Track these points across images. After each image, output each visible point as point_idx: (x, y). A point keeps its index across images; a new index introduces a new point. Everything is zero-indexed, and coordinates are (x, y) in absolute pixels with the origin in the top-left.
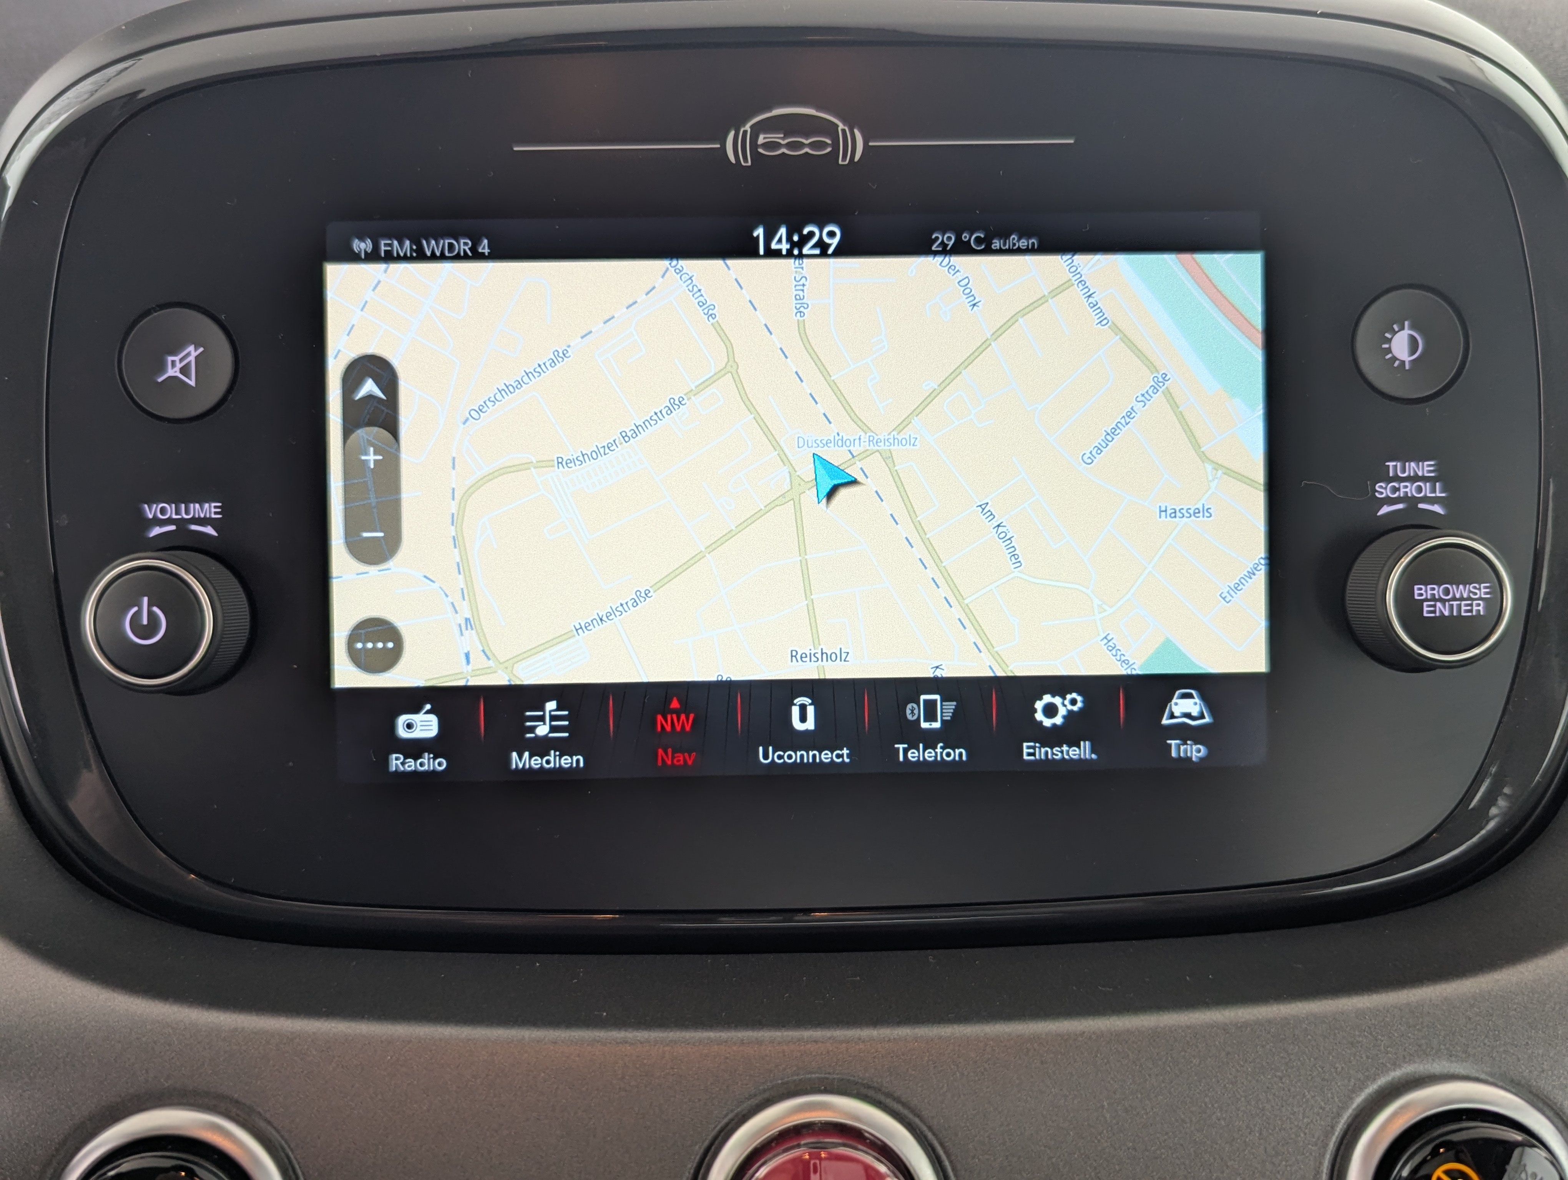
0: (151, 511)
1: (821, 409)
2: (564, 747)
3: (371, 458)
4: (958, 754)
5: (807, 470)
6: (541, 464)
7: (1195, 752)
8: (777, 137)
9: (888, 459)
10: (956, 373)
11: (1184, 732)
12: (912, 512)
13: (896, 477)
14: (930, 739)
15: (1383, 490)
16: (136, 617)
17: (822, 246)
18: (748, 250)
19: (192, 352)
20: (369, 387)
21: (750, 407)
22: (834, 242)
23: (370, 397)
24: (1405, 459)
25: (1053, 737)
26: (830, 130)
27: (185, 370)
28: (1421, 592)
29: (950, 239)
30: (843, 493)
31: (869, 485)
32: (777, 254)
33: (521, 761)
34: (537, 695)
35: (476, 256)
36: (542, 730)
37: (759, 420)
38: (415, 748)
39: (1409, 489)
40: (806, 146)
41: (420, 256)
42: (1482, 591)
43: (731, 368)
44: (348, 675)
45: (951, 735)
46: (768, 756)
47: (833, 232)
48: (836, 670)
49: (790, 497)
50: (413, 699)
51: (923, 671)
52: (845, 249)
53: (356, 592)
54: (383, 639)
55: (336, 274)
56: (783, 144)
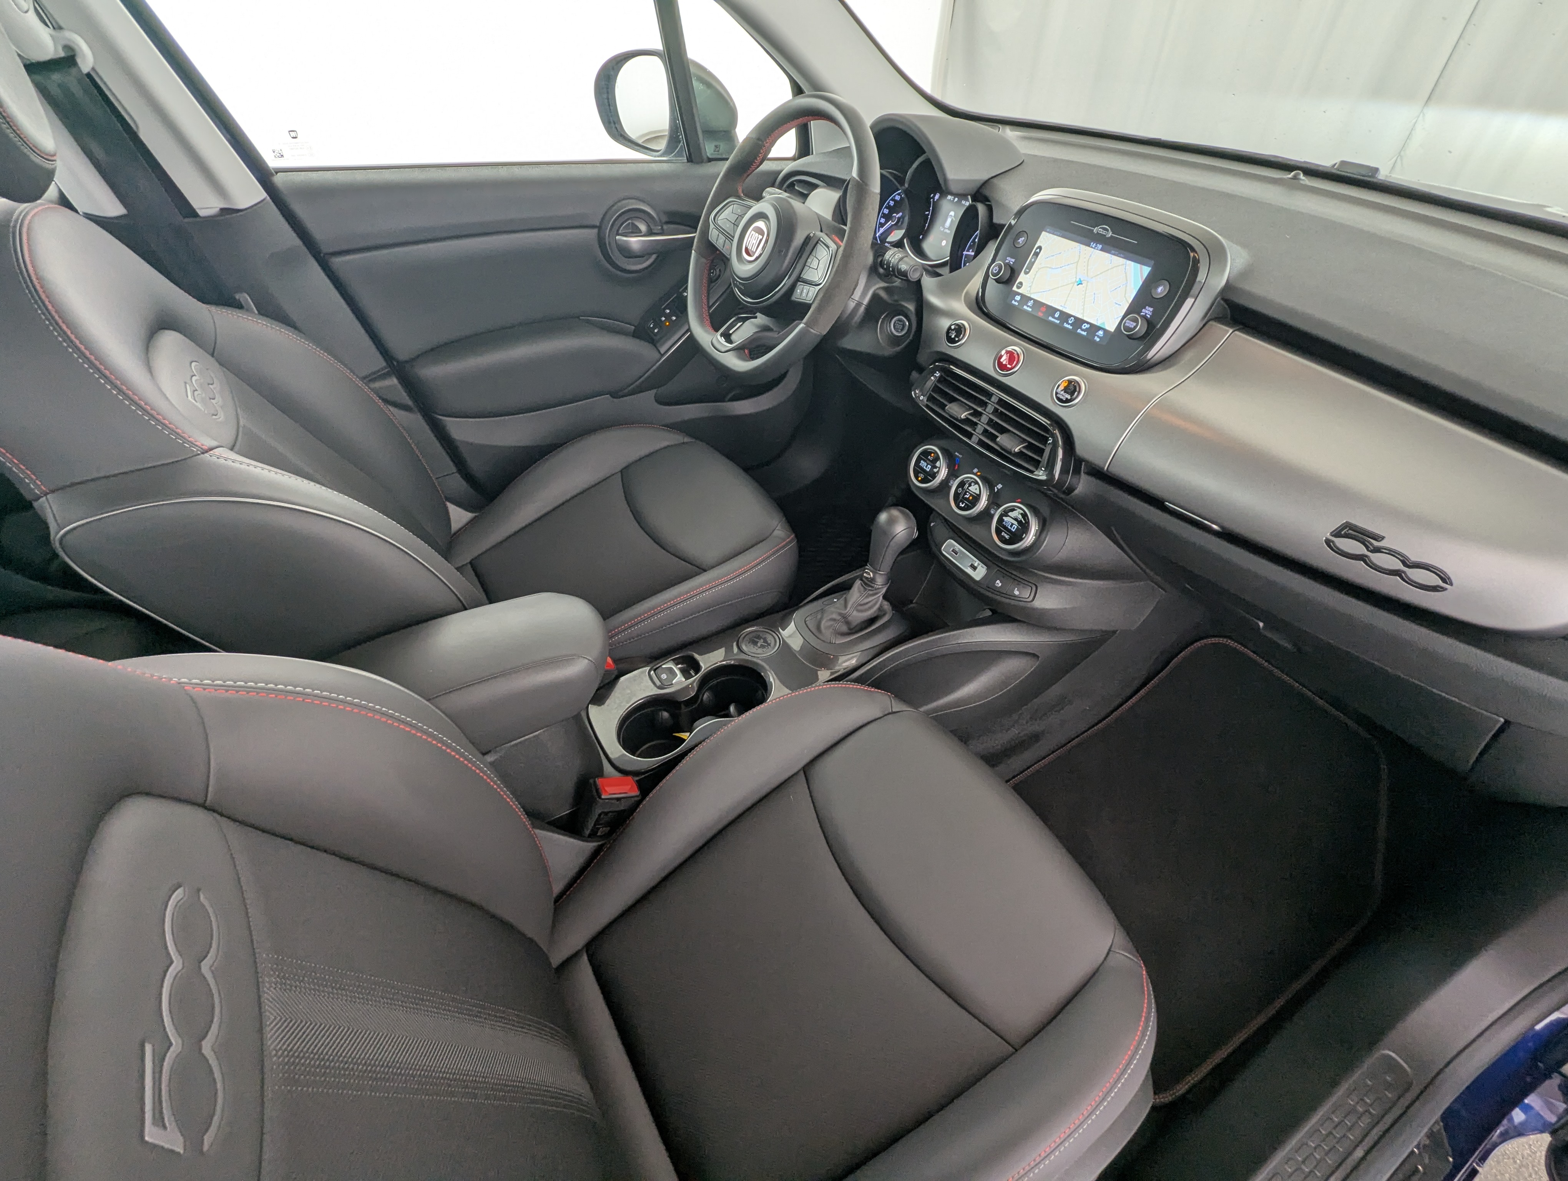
0: (1007, 258)
2: (1030, 307)
3: (1033, 260)
4: (1071, 327)
5: (1077, 280)
6: (1051, 268)
7: (1098, 340)
9: (1088, 282)
10: (1103, 272)
11: (1098, 336)
12: (1086, 291)
13: (1087, 285)
14: (1069, 324)
15: (1143, 310)
17: (1098, 248)
18: (1089, 246)
19: (1023, 239)
20: (1038, 250)
21: (1077, 268)
22: (1100, 248)
23: (1037, 252)
24: (1149, 307)
25: (1083, 330)
26: (1108, 231)
27: (1021, 241)
29: (1114, 252)
30: (1080, 285)
31: (1083, 285)
32: (1092, 247)
33: (1025, 308)
34: (1031, 299)
35: (1059, 236)
36: (1029, 305)
37: (1076, 271)
38: (1016, 301)
39: (1147, 312)
40: (1104, 233)
41: (1053, 234)
42: (1135, 324)
43: (1078, 262)
44: (1015, 288)
45: (1071, 325)
46: (1050, 318)
47: (1100, 246)
48: (1064, 310)
49: (1073, 283)
50: (1018, 294)
51: (1074, 314)
52: (1101, 250)
53: (1021, 277)
54: (1020, 285)
55: (1043, 233)
56: (1101, 231)
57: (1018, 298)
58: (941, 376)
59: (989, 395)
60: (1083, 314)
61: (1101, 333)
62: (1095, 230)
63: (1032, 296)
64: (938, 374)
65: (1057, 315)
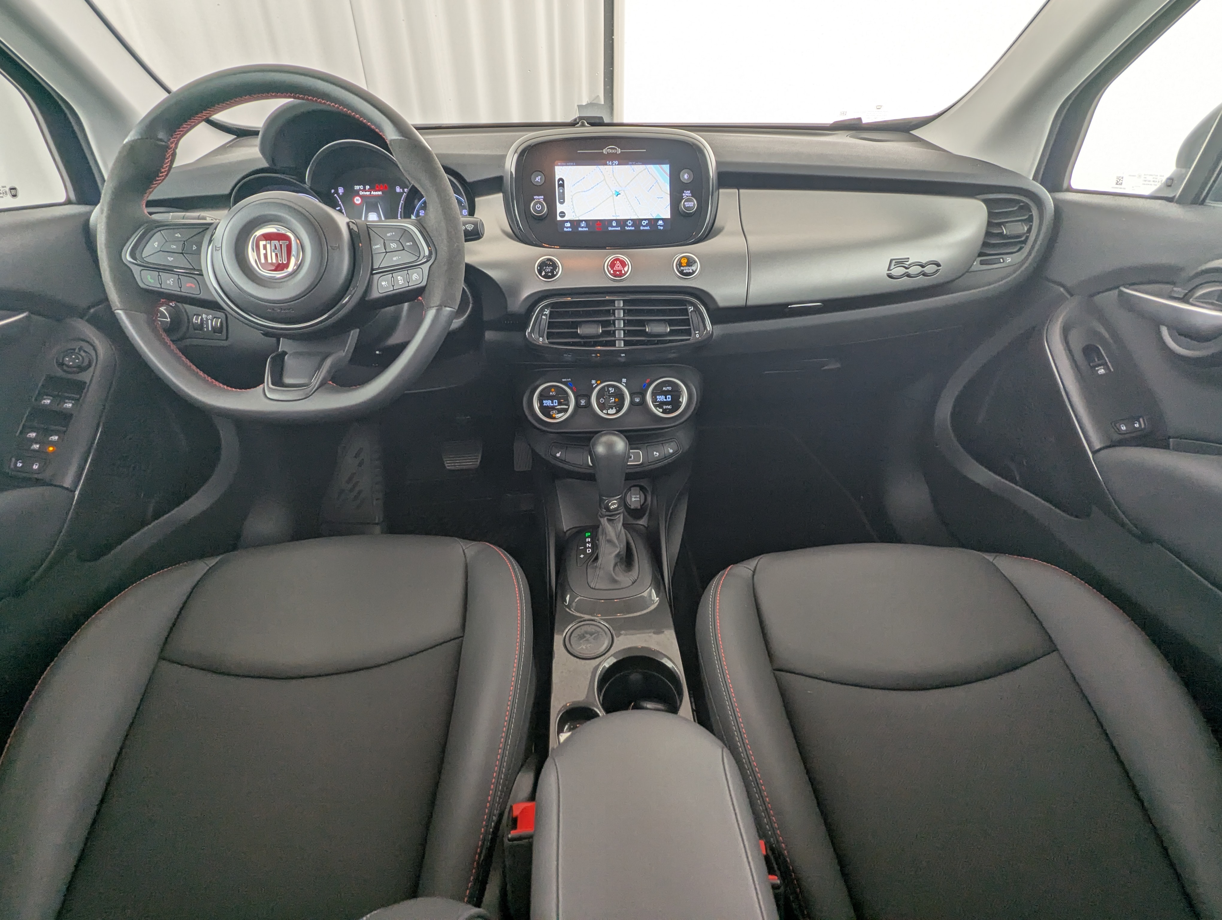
0: (535, 197)
1: (616, 184)
2: (585, 227)
3: (561, 191)
4: (633, 228)
5: (614, 192)
6: (582, 192)
7: (662, 228)
8: (610, 150)
9: (624, 191)
10: (632, 180)
11: (660, 226)
12: (627, 198)
13: (625, 193)
14: (630, 226)
15: (684, 194)
16: (538, 206)
17: (615, 164)
18: (606, 165)
19: (539, 177)
20: (561, 182)
21: (607, 184)
22: (617, 164)
23: (561, 183)
24: (686, 191)
25: (644, 226)
26: (616, 149)
27: (538, 180)
28: (685, 203)
29: (631, 163)
30: (619, 195)
31: (622, 194)
32: (610, 165)
33: (580, 229)
34: (582, 221)
35: (573, 165)
36: (583, 225)
37: (608, 186)
38: (567, 228)
39: (687, 194)
40: (613, 151)
41: (566, 165)
42: (693, 203)
43: (605, 179)
44: (559, 218)
45: (632, 226)
46: (610, 229)
47: (617, 162)
48: (618, 218)
49: (612, 196)
50: (567, 221)
51: (629, 218)
52: (618, 165)
53: (560, 208)
54: (563, 214)
55: (556, 168)
56: (610, 151)
57: (568, 225)
58: (551, 312)
59: (613, 302)
60: (636, 214)
61: (660, 222)
62: (604, 151)
63: (581, 219)
64: (547, 312)
65: (614, 224)
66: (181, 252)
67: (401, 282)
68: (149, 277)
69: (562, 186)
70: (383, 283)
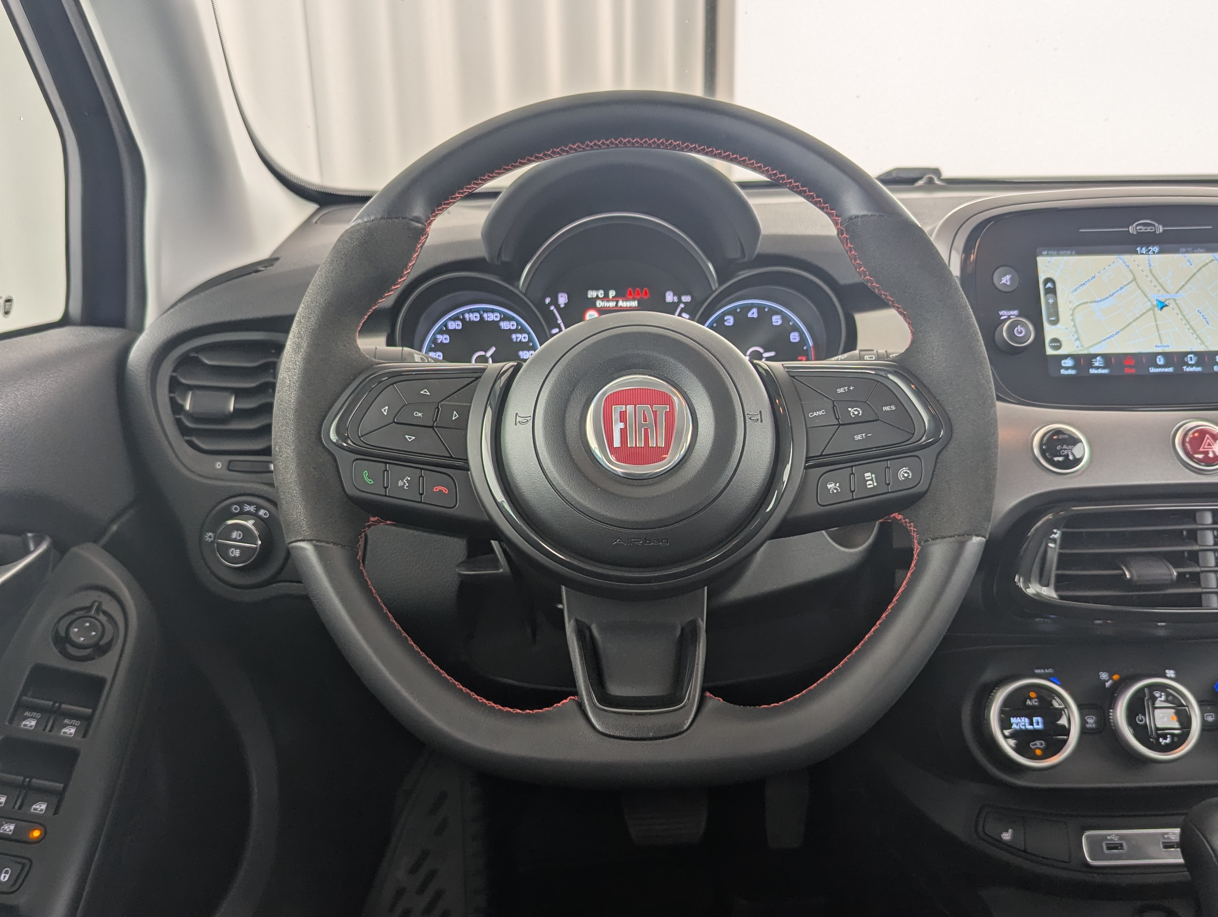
0: (1001, 313)
1: (1157, 289)
2: (1103, 368)
3: (1051, 301)
4: (1199, 369)
5: (1155, 303)
6: (1092, 302)
8: (1141, 227)
9: (1175, 300)
10: (1188, 280)
12: (1182, 312)
13: (1177, 304)
14: (1192, 366)
16: (1018, 330)
17: (1154, 252)
18: (1136, 252)
19: (1008, 277)
20: (1049, 285)
21: (1140, 288)
22: (1156, 251)
23: (1050, 288)
26: (1154, 225)
27: (1007, 281)
29: (1184, 250)
30: (1165, 308)
31: (1171, 306)
32: (1143, 254)
33: (1092, 371)
34: (1095, 356)
35: (1072, 255)
36: (1097, 364)
37: (1143, 291)
38: (1067, 368)
40: (1149, 229)
41: (1059, 255)
43: (1134, 279)
44: (1049, 351)
45: (1197, 364)
46: (1153, 370)
47: (1156, 249)
48: (1167, 350)
49: (1152, 309)
50: (1066, 357)
51: (1188, 349)
52: (1159, 253)
53: (1050, 332)
54: (1057, 343)
55: (1040, 259)
56: (1143, 229)
57: (1068, 363)
58: (1064, 535)
59: (1191, 516)
60: (1203, 343)
62: (1131, 229)
63: (1093, 351)
64: (1057, 535)
65: (1160, 361)
66: (431, 424)
67: (870, 484)
68: (365, 474)
69: (1052, 291)
70: (830, 486)
